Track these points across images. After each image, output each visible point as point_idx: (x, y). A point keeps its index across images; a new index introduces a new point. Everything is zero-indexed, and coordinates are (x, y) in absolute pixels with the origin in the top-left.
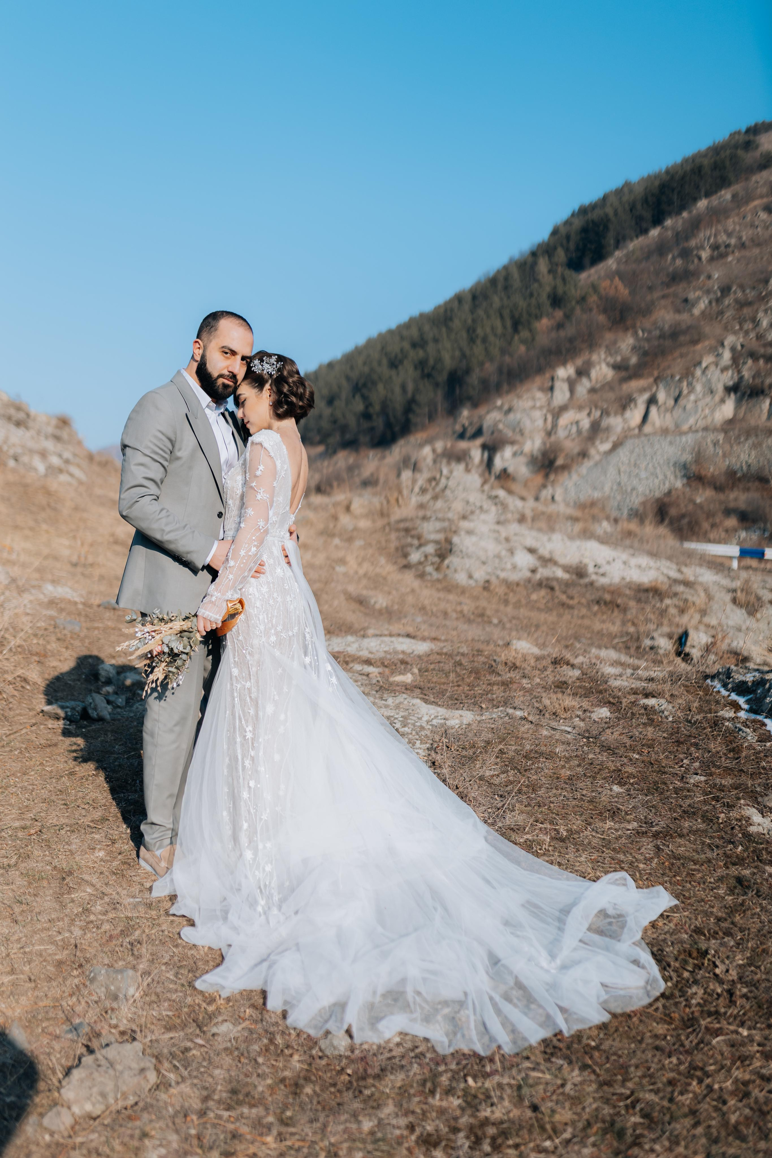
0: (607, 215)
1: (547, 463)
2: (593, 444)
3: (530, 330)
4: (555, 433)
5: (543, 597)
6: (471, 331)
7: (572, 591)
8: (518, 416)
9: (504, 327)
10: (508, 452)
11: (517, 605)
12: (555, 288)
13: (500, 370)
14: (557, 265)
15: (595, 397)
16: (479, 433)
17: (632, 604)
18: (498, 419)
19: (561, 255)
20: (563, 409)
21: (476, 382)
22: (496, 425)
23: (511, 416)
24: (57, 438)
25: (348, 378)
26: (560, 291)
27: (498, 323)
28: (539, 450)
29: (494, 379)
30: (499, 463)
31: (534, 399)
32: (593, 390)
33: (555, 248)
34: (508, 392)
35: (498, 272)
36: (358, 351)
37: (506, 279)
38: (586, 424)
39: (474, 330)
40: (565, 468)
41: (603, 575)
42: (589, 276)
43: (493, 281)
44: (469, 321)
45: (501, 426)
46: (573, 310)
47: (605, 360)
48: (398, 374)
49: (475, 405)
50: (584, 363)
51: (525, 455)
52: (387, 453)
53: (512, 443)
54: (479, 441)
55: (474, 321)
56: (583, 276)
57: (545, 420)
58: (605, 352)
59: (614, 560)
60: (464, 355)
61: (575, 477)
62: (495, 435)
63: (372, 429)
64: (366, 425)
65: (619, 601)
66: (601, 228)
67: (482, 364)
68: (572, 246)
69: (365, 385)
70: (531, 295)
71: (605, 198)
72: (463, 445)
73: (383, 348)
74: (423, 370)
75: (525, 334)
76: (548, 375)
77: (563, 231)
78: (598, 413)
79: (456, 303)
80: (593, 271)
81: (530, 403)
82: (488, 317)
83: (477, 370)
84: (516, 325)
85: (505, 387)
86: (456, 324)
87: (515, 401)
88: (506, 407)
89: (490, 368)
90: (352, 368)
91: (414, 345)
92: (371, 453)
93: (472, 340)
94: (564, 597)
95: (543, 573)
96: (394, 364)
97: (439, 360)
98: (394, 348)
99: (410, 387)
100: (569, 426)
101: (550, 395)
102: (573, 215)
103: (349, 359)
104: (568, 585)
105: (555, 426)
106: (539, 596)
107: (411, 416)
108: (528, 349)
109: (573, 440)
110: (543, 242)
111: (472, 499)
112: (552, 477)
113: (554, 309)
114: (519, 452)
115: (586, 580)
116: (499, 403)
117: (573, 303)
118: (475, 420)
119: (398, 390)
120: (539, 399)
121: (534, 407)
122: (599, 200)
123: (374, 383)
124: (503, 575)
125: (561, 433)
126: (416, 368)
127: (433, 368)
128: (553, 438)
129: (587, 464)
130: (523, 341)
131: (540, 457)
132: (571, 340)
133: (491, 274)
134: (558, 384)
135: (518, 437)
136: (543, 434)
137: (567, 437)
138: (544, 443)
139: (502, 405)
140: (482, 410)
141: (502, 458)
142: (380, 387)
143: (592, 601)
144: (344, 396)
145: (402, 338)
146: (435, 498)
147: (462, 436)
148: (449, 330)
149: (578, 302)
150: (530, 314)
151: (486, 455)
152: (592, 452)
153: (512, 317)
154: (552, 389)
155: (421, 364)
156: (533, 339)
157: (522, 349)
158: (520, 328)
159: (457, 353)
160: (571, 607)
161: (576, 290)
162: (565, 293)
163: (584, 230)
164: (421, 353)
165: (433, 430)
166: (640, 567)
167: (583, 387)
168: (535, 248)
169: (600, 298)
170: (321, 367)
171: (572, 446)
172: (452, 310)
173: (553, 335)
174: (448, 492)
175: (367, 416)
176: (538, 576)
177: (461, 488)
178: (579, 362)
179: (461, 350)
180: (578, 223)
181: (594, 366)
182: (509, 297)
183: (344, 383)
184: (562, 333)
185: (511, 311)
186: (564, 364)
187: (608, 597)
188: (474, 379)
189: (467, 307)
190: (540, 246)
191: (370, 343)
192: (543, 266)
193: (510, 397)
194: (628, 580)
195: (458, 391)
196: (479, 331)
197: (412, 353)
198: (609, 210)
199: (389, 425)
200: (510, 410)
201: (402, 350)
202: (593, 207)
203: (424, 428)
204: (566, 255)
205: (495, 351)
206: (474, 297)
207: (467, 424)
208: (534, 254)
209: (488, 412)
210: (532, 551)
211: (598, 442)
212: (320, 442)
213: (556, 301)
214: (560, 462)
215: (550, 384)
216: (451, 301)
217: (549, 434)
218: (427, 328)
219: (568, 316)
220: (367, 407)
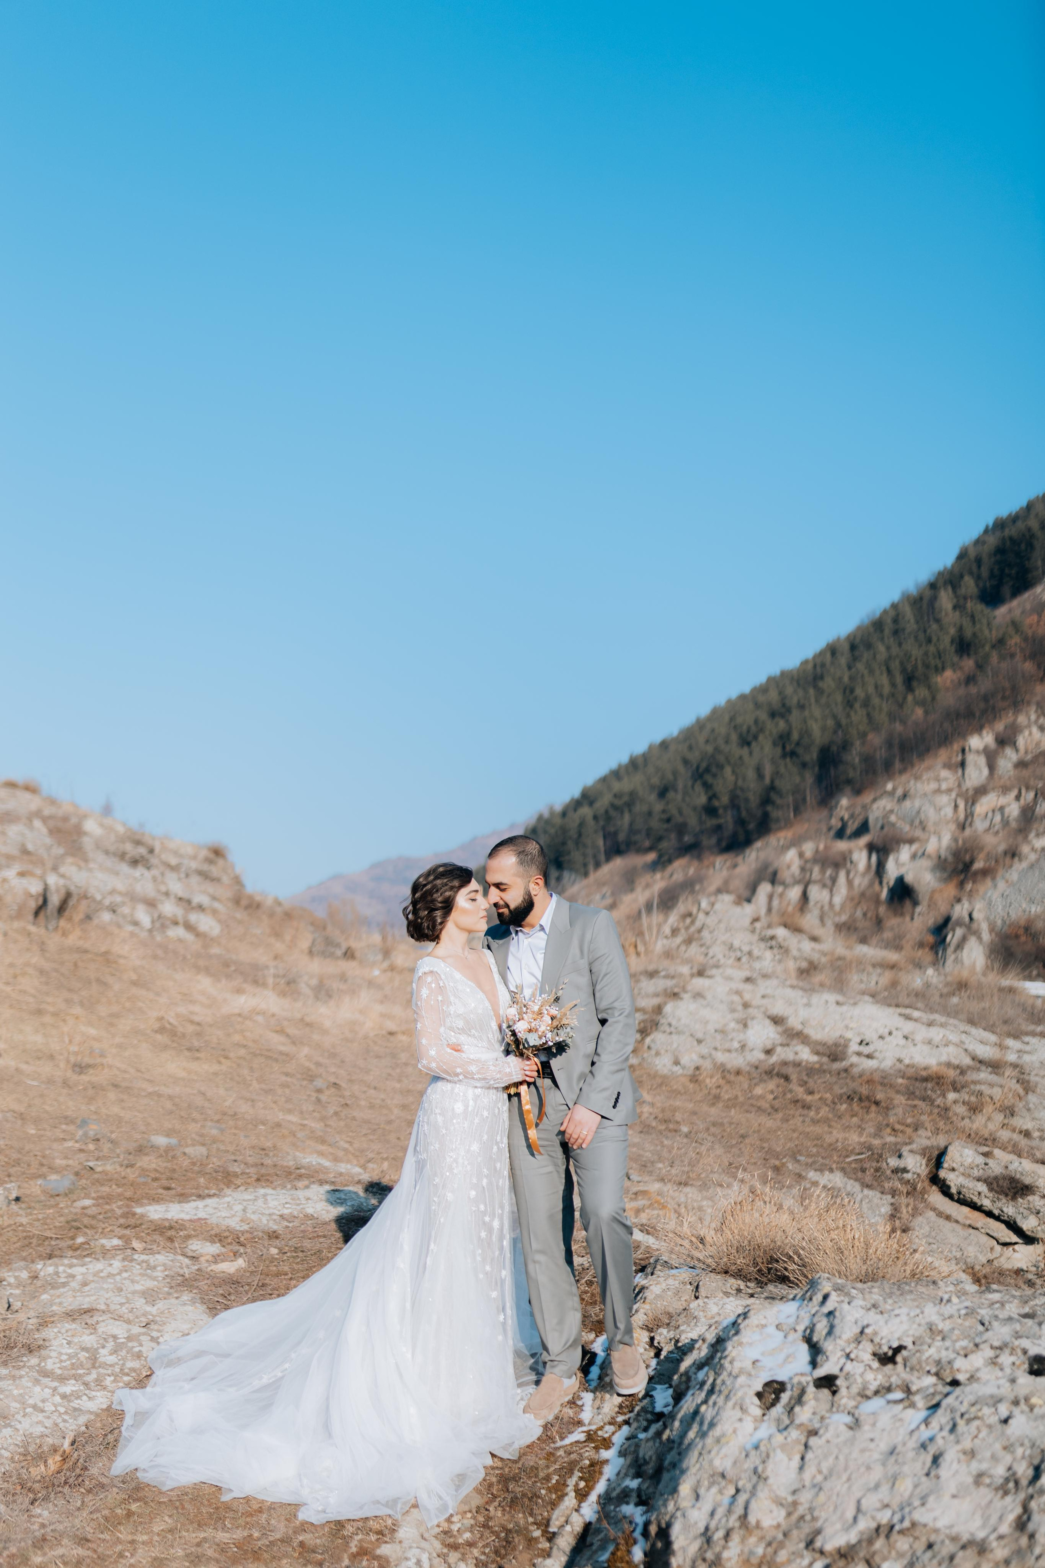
0: (1029, 529)
1: (961, 866)
2: (1026, 837)
3: (929, 687)
4: (971, 825)
5: (772, 1092)
6: (848, 691)
7: (815, 1083)
8: (917, 803)
9: (893, 685)
10: (905, 853)
11: (732, 1103)
12: (961, 629)
13: (889, 744)
14: (965, 598)
15: (1026, 773)
16: (863, 828)
17: (900, 1100)
18: (888, 808)
19: (969, 585)
20: (981, 791)
21: (857, 760)
22: (886, 816)
23: (907, 803)
24: (205, 875)
25: (686, 762)
26: (968, 633)
27: (884, 680)
28: (948, 848)
29: (881, 754)
30: (892, 871)
31: (938, 779)
32: (1021, 764)
33: (962, 576)
34: (902, 771)
35: (885, 612)
36: (700, 724)
37: (895, 621)
38: (1014, 810)
39: (852, 691)
40: (985, 873)
41: (869, 1056)
42: (1010, 611)
43: (878, 625)
44: (846, 679)
45: (893, 818)
46: (987, 656)
47: (1036, 722)
48: (751, 753)
49: (858, 792)
50: (1006, 727)
51: (929, 856)
52: (740, 859)
53: (911, 841)
54: (864, 840)
55: (851, 678)
56: (1002, 612)
57: (956, 806)
58: (1036, 711)
59: (890, 1033)
60: (839, 725)
61: (1001, 885)
62: (886, 829)
63: (719, 827)
64: (711, 822)
65: (880, 1096)
66: (1023, 546)
67: (863, 735)
68: (985, 572)
69: (707, 770)
70: (929, 641)
71: (1030, 507)
72: (842, 845)
73: (732, 719)
74: (784, 747)
75: (921, 692)
76: (956, 747)
77: (972, 554)
78: (1031, 795)
79: (828, 655)
80: (1015, 603)
81: (933, 786)
82: (871, 672)
83: (858, 743)
84: (910, 680)
85: (897, 765)
86: (828, 684)
87: (912, 782)
88: (899, 792)
89: (876, 740)
90: (690, 748)
91: (773, 715)
92: (719, 860)
93: (849, 704)
94: (800, 1092)
95: (783, 1054)
96: (746, 742)
97: (806, 733)
98: (747, 720)
99: (768, 771)
100: (990, 815)
101: (960, 771)
102: (986, 531)
103: (688, 736)
104: (811, 1071)
105: (970, 815)
106: (764, 1090)
107: (769, 808)
108: (926, 713)
109: (997, 832)
110: (945, 569)
111: (736, 944)
112: (969, 886)
113: (961, 657)
114: (920, 853)
115: (844, 1064)
116: (889, 786)
117: (987, 648)
118: (858, 810)
119: (751, 774)
120: (946, 779)
121: (938, 791)
122: (1022, 509)
123: (721, 767)
124: (721, 1057)
125: (980, 825)
126: (775, 744)
127: (798, 744)
128: (968, 832)
129: (1019, 866)
130: (922, 703)
131: (950, 858)
132: (986, 698)
133: (878, 614)
134: (970, 758)
135: (918, 833)
136: (953, 827)
137: (988, 830)
138: (956, 840)
139: (894, 789)
140: (867, 798)
141: (897, 861)
142: (728, 771)
143: (841, 1096)
144: (680, 785)
145: (757, 705)
146: (689, 941)
147: (840, 834)
148: (820, 692)
149: (993, 647)
150: (927, 666)
151: (874, 858)
152: (1025, 849)
153: (904, 670)
154: (963, 764)
155: (783, 739)
156: (934, 698)
157: (919, 712)
158: (915, 684)
159: (830, 723)
160: (807, 1107)
161: (991, 630)
162: (974, 634)
163: (1000, 551)
164: (782, 724)
165: (800, 828)
166: (930, 1042)
167: (1007, 760)
168: (932, 579)
169: (1026, 639)
170: (651, 747)
171: (995, 843)
172: (823, 665)
173: (962, 691)
174: (705, 934)
175: (710, 810)
176: (774, 1059)
177: (722, 926)
178: (1000, 726)
179: (834, 717)
180: (992, 541)
181: (1021, 731)
182: (900, 644)
183: (681, 768)
184: (973, 690)
185: (902, 663)
186: (979, 729)
187: (864, 1090)
188: (854, 756)
189: (843, 661)
190: (940, 574)
191: (716, 713)
192: (946, 600)
193: (904, 778)
194: (907, 1061)
195: (832, 772)
196: (859, 692)
197: (769, 725)
198: (1034, 524)
199: (741, 822)
200: (905, 796)
201: (756, 722)
202: (1014, 519)
203: (788, 824)
204: (977, 585)
205: (882, 717)
206: (853, 647)
207: (846, 817)
208: (933, 586)
209: (875, 800)
210: (777, 1021)
211: (1032, 835)
212: (650, 849)
213: (964, 646)
214: (978, 865)
215: (960, 758)
216: (822, 653)
217: (962, 827)
218: (789, 690)
219: (980, 666)
220: (710, 799)
